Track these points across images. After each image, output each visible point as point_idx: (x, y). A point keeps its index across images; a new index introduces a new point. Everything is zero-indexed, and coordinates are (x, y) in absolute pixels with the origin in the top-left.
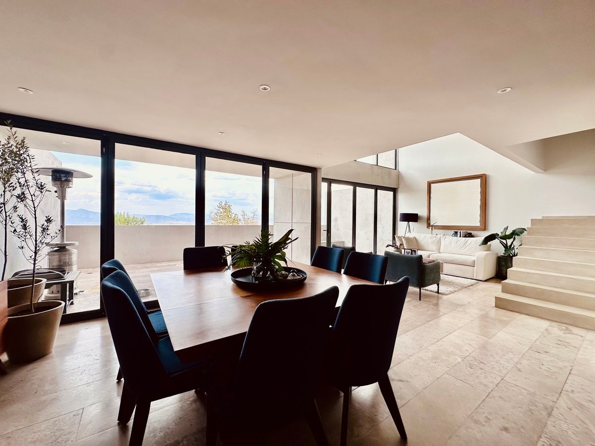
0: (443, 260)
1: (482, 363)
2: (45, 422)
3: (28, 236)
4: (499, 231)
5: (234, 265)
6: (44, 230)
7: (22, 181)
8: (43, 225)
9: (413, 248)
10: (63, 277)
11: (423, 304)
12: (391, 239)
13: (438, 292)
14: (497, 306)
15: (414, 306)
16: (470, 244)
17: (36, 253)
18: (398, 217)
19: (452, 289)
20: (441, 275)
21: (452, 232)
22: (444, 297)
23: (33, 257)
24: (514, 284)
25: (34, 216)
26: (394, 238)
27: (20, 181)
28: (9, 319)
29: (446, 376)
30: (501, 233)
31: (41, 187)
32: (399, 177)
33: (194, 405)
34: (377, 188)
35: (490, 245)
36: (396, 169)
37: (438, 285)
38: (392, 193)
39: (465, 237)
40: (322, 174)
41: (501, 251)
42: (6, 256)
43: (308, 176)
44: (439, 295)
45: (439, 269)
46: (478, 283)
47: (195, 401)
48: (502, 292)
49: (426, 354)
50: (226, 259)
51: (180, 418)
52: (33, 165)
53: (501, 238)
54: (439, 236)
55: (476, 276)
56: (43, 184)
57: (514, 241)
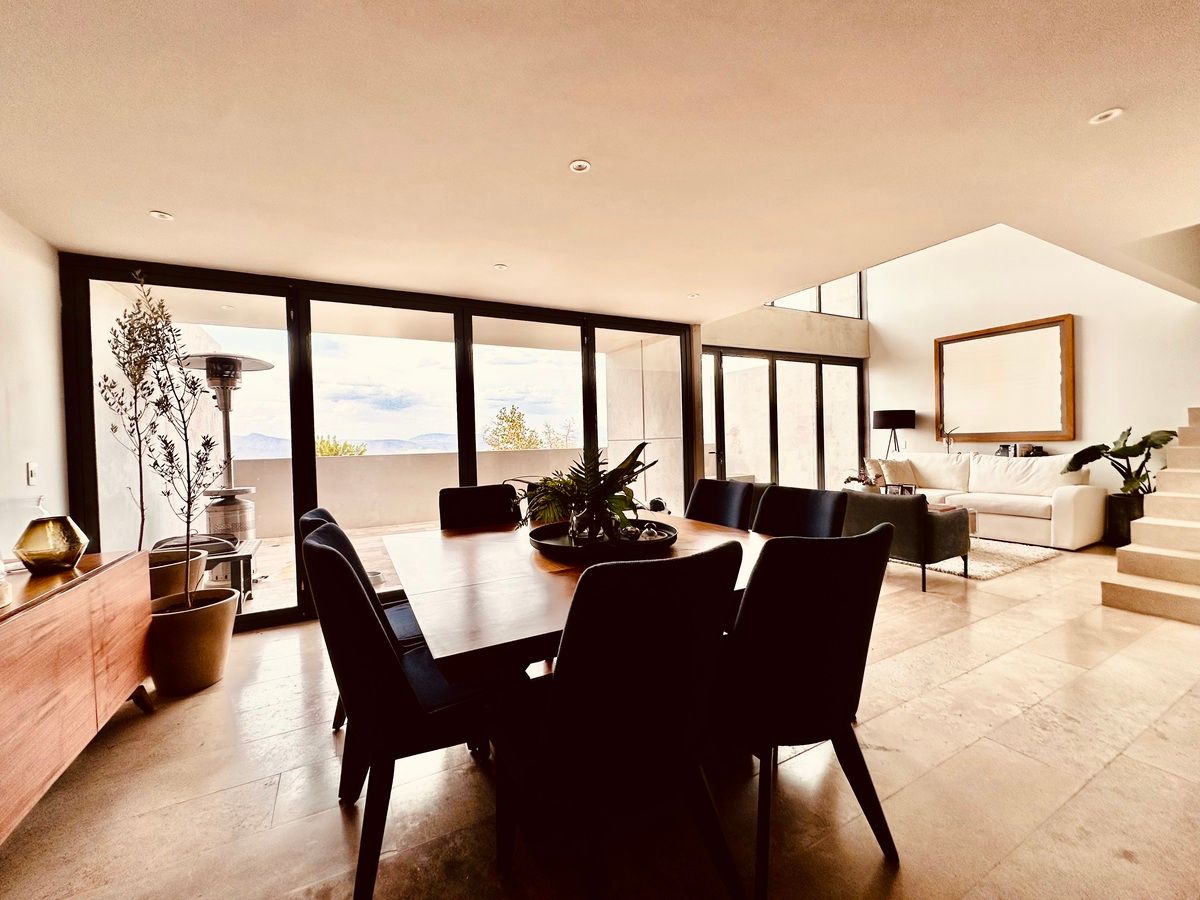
0: (975, 507)
1: (1070, 718)
2: (219, 794)
3: (177, 474)
4: (1111, 440)
5: (533, 517)
6: (202, 461)
7: (163, 375)
8: (198, 453)
9: (906, 482)
10: (233, 549)
11: (931, 599)
12: (857, 468)
13: (965, 575)
14: (1106, 603)
15: (910, 603)
16: (1038, 471)
17: (189, 503)
18: (871, 419)
19: (997, 568)
20: (972, 540)
21: (997, 446)
22: (980, 585)
23: (186, 510)
24: (1150, 556)
25: (184, 437)
26: (862, 465)
27: (160, 376)
28: (153, 618)
29: (986, 742)
30: (1115, 443)
31: (193, 386)
32: (869, 332)
33: (470, 776)
34: (820, 360)
35: (1088, 472)
36: (861, 318)
37: (965, 559)
38: (854, 370)
39: (1027, 455)
40: (703, 337)
41: (1116, 484)
42: (142, 510)
43: (674, 341)
44: (969, 580)
45: (967, 523)
46: (1061, 554)
47: (472, 770)
48: (1120, 571)
49: (938, 698)
50: (519, 507)
51: (447, 799)
52: (178, 347)
53: (1115, 454)
54: (964, 457)
55: (1056, 541)
56: (195, 380)
57: (1146, 460)
